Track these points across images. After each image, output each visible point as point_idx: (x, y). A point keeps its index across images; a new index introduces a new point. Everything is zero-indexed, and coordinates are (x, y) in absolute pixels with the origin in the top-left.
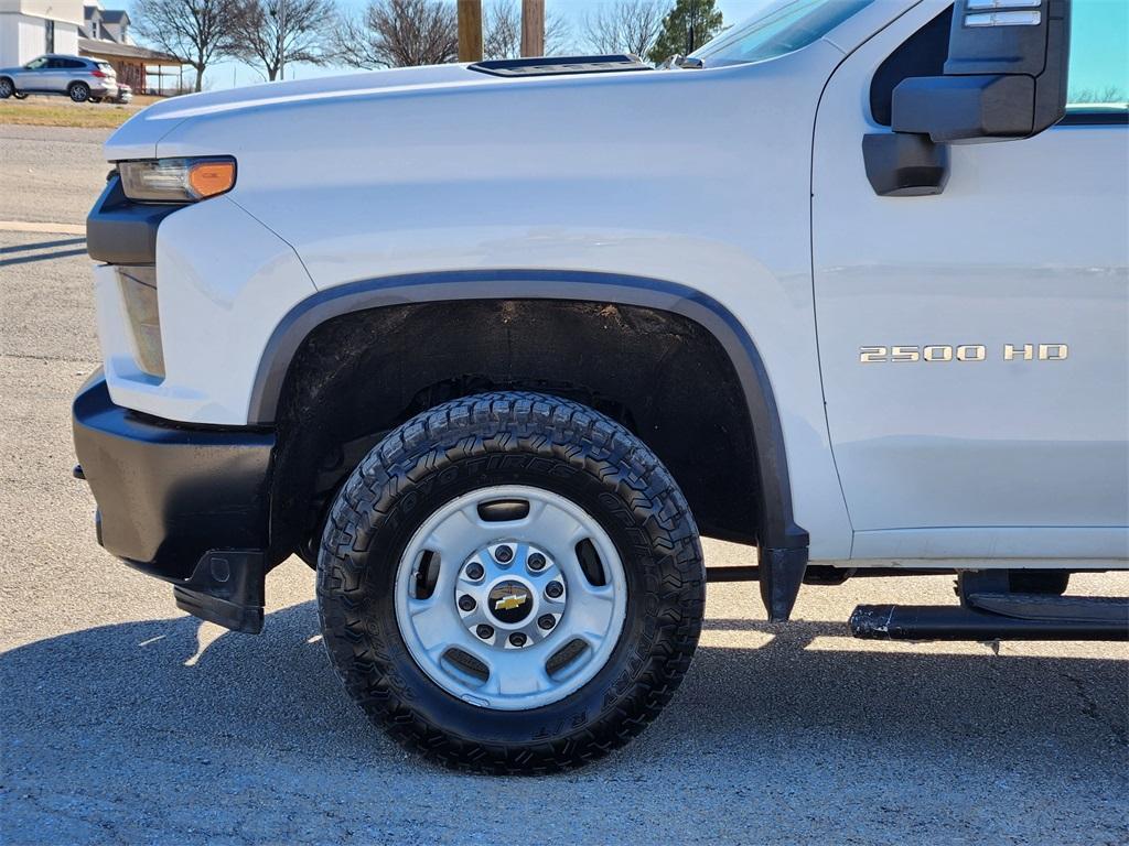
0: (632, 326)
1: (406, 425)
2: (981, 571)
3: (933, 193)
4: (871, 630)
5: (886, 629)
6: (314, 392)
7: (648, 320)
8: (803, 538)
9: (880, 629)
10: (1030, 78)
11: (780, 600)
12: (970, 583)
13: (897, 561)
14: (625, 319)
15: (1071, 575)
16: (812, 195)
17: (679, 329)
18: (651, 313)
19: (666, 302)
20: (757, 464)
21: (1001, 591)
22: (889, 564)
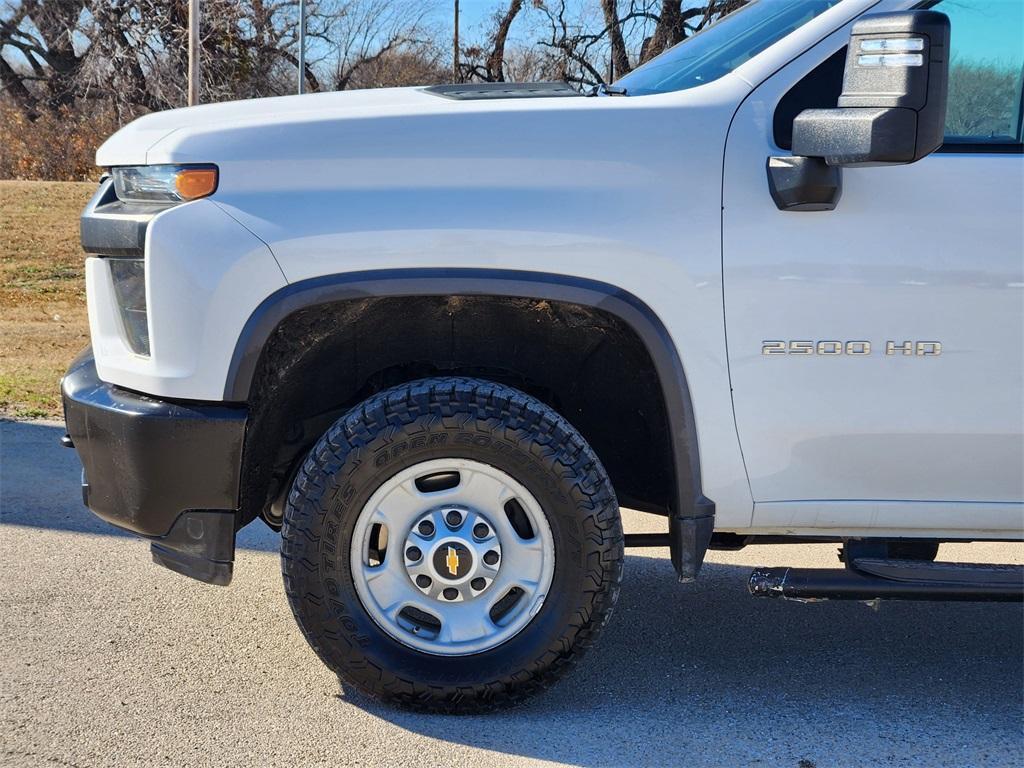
0: (563, 321)
1: (368, 401)
2: (864, 540)
3: (827, 209)
4: (768, 589)
5: (781, 589)
6: (282, 374)
7: (576, 315)
8: (710, 508)
9: (775, 589)
10: (914, 112)
11: (689, 562)
12: (853, 549)
13: (792, 529)
14: (555, 313)
15: (941, 544)
16: (722, 208)
17: (604, 323)
18: (580, 309)
19: (593, 300)
20: (671, 441)
21: (881, 557)
22: (784, 532)
